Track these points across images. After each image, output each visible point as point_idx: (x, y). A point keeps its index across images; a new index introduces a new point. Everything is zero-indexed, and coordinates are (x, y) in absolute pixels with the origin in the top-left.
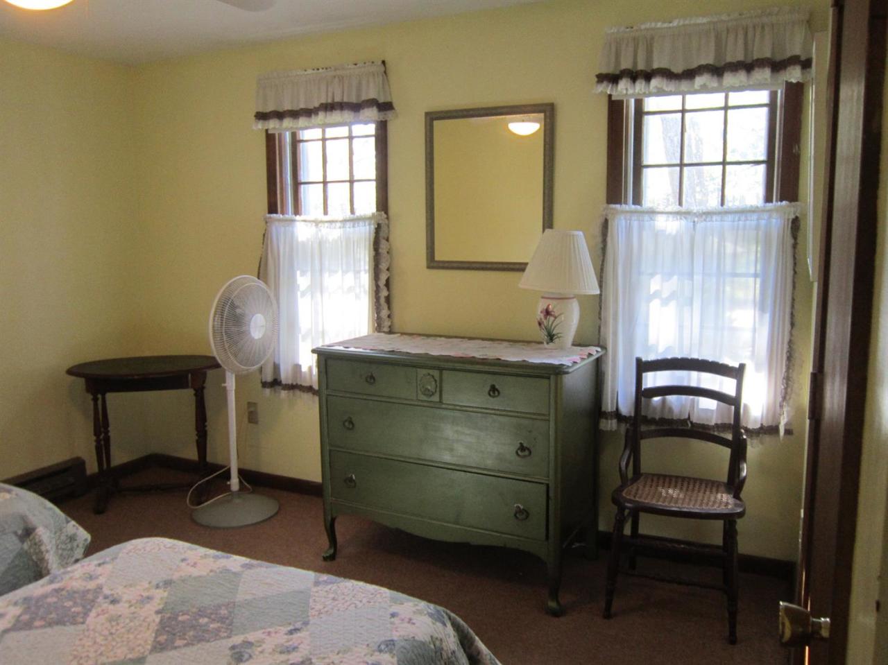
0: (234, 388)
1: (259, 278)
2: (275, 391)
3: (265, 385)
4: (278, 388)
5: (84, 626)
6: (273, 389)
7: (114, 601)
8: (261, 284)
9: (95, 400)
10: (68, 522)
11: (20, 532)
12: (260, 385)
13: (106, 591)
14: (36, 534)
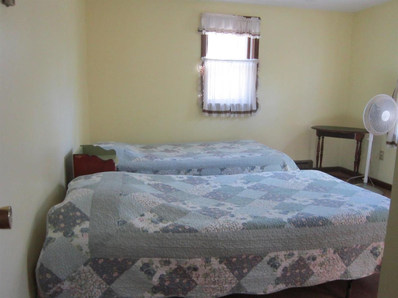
0: (372, 140)
1: (393, 97)
2: (392, 147)
3: (388, 143)
4: (394, 145)
5: (288, 181)
6: (391, 145)
7: (298, 179)
8: (393, 100)
9: (319, 139)
10: (297, 168)
11: (282, 165)
12: (386, 143)
13: (297, 177)
14: (287, 167)
